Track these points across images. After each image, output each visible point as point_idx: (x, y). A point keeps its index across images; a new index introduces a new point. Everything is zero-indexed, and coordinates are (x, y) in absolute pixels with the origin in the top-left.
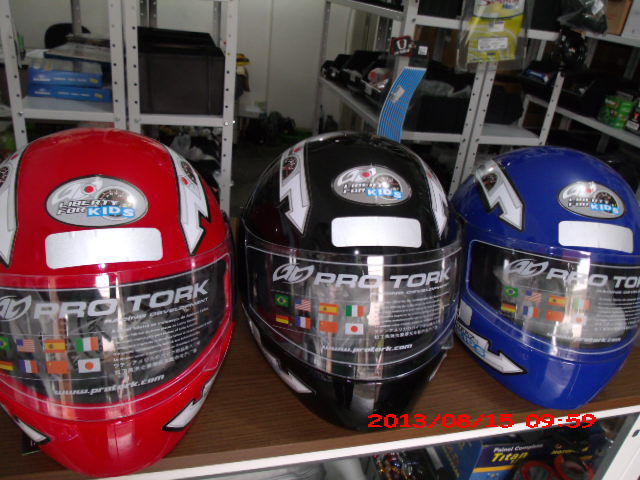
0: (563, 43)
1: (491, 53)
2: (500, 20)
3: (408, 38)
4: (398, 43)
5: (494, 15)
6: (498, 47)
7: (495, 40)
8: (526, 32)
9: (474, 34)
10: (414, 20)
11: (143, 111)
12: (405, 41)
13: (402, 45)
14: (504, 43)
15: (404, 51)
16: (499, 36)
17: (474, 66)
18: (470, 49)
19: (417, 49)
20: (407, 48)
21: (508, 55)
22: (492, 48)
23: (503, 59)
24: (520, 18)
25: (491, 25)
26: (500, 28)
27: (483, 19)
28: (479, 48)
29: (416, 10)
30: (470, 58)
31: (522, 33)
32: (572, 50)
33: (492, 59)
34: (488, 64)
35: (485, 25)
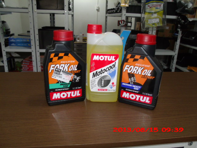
0: (179, 19)
1: (154, 24)
2: (155, 13)
3: (124, 21)
4: (120, 22)
5: (153, 11)
6: (156, 22)
7: (154, 20)
8: (165, 16)
9: (147, 18)
10: (125, 15)
11: (40, 48)
12: (123, 22)
13: (122, 23)
14: (158, 20)
15: (122, 25)
16: (156, 18)
17: (148, 28)
18: (146, 23)
19: (127, 24)
20: (123, 24)
21: (160, 24)
22: (154, 22)
23: (158, 26)
24: (162, 12)
25: (152, 15)
26: (155, 15)
27: (149, 13)
28: (149, 23)
29: (125, 11)
30: (146, 26)
31: (164, 17)
32: (183, 21)
33: (154, 26)
34: (153, 28)
35: (150, 15)
